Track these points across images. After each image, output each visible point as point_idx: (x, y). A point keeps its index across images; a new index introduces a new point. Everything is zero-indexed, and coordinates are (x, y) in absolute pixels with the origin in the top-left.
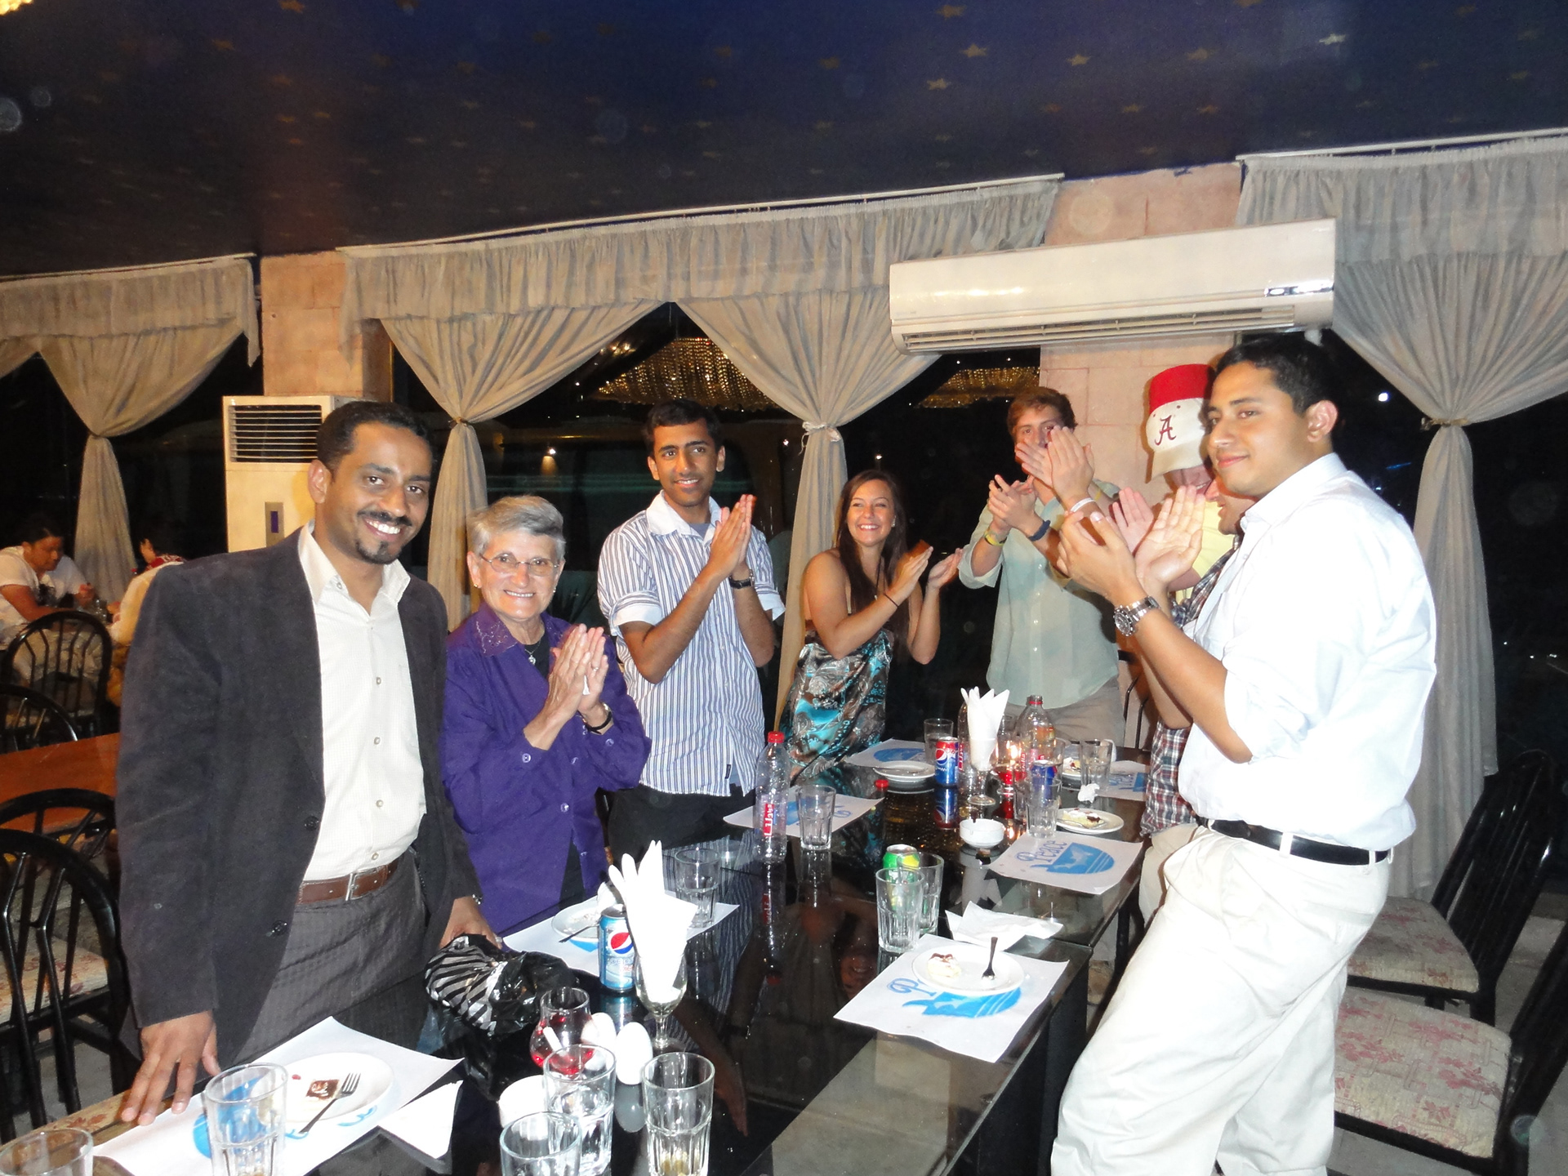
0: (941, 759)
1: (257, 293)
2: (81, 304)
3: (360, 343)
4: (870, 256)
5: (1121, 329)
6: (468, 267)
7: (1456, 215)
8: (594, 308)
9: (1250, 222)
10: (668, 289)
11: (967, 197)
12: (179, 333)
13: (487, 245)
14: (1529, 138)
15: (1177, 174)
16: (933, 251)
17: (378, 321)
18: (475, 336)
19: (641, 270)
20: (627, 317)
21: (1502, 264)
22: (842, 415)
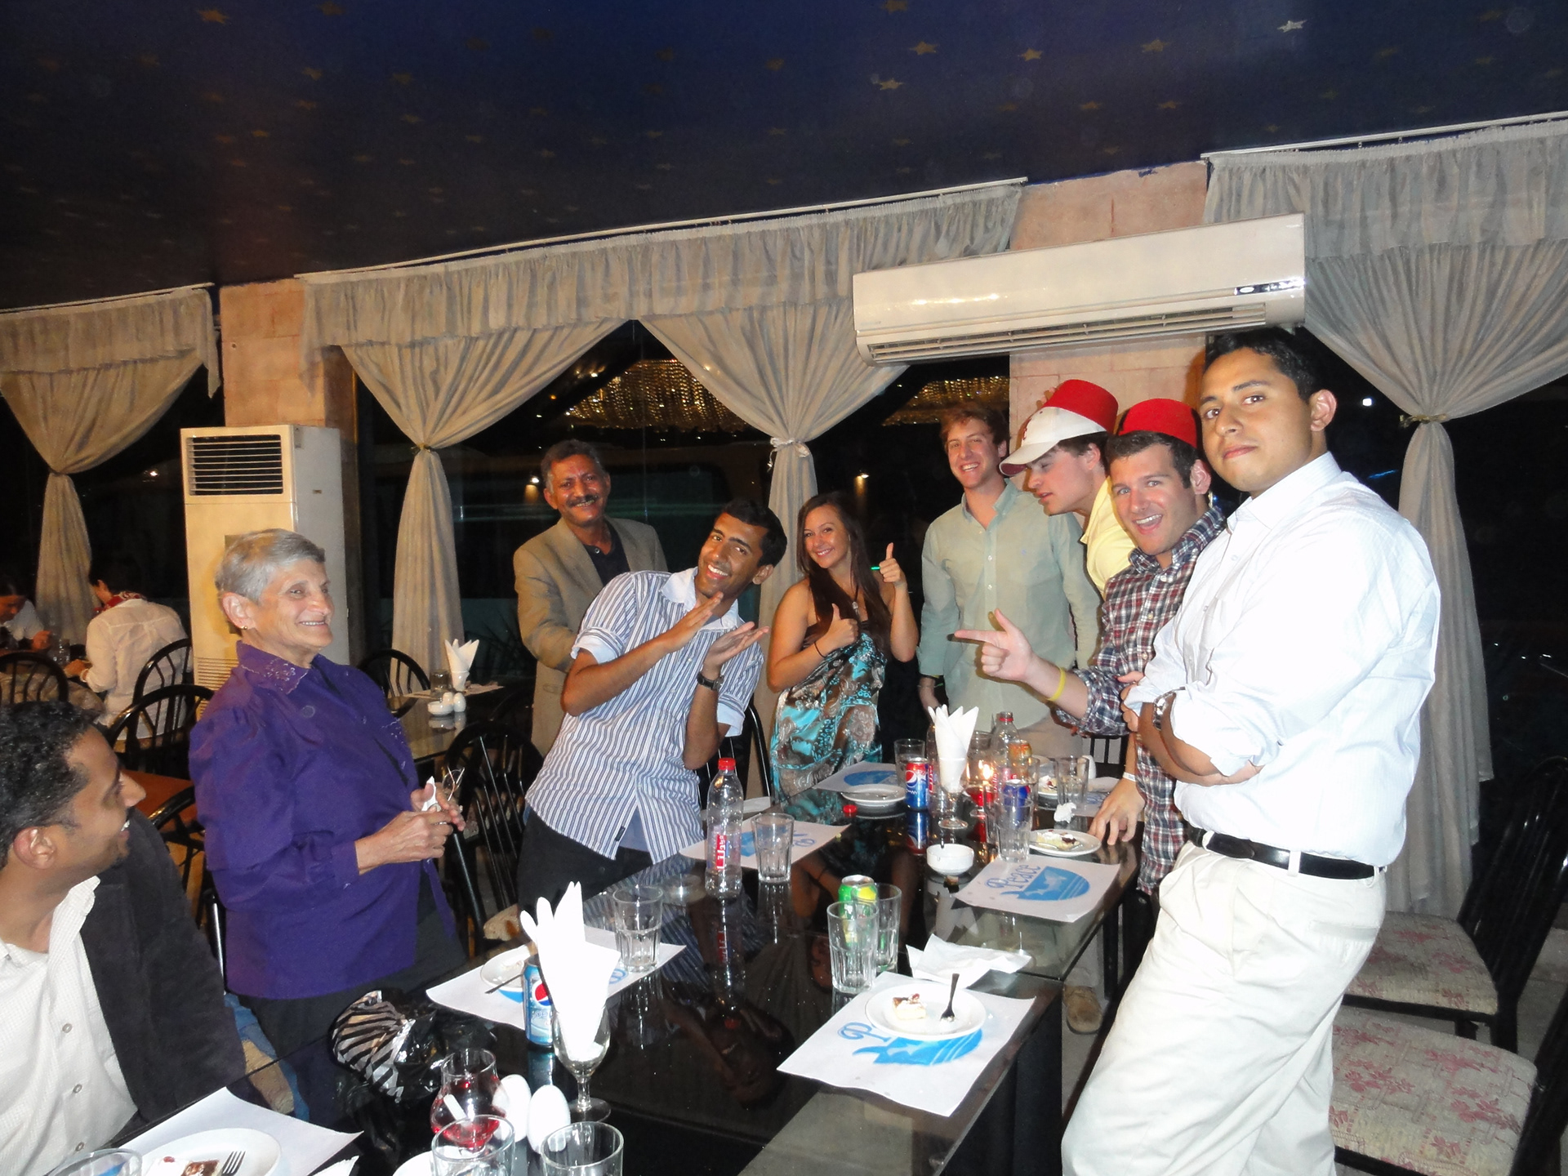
0: (911, 781)
1: (217, 324)
2: (39, 340)
3: (321, 371)
4: (833, 267)
5: (1091, 333)
6: (428, 291)
7: (1427, 207)
8: (557, 329)
9: (1218, 220)
10: (630, 306)
11: (929, 205)
12: (140, 366)
13: (446, 266)
14: (1498, 126)
15: (1141, 175)
16: (898, 261)
17: (338, 348)
18: (438, 360)
19: (602, 288)
20: (589, 337)
21: (1475, 253)
22: (810, 430)
